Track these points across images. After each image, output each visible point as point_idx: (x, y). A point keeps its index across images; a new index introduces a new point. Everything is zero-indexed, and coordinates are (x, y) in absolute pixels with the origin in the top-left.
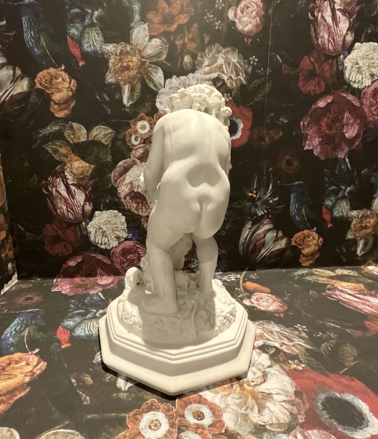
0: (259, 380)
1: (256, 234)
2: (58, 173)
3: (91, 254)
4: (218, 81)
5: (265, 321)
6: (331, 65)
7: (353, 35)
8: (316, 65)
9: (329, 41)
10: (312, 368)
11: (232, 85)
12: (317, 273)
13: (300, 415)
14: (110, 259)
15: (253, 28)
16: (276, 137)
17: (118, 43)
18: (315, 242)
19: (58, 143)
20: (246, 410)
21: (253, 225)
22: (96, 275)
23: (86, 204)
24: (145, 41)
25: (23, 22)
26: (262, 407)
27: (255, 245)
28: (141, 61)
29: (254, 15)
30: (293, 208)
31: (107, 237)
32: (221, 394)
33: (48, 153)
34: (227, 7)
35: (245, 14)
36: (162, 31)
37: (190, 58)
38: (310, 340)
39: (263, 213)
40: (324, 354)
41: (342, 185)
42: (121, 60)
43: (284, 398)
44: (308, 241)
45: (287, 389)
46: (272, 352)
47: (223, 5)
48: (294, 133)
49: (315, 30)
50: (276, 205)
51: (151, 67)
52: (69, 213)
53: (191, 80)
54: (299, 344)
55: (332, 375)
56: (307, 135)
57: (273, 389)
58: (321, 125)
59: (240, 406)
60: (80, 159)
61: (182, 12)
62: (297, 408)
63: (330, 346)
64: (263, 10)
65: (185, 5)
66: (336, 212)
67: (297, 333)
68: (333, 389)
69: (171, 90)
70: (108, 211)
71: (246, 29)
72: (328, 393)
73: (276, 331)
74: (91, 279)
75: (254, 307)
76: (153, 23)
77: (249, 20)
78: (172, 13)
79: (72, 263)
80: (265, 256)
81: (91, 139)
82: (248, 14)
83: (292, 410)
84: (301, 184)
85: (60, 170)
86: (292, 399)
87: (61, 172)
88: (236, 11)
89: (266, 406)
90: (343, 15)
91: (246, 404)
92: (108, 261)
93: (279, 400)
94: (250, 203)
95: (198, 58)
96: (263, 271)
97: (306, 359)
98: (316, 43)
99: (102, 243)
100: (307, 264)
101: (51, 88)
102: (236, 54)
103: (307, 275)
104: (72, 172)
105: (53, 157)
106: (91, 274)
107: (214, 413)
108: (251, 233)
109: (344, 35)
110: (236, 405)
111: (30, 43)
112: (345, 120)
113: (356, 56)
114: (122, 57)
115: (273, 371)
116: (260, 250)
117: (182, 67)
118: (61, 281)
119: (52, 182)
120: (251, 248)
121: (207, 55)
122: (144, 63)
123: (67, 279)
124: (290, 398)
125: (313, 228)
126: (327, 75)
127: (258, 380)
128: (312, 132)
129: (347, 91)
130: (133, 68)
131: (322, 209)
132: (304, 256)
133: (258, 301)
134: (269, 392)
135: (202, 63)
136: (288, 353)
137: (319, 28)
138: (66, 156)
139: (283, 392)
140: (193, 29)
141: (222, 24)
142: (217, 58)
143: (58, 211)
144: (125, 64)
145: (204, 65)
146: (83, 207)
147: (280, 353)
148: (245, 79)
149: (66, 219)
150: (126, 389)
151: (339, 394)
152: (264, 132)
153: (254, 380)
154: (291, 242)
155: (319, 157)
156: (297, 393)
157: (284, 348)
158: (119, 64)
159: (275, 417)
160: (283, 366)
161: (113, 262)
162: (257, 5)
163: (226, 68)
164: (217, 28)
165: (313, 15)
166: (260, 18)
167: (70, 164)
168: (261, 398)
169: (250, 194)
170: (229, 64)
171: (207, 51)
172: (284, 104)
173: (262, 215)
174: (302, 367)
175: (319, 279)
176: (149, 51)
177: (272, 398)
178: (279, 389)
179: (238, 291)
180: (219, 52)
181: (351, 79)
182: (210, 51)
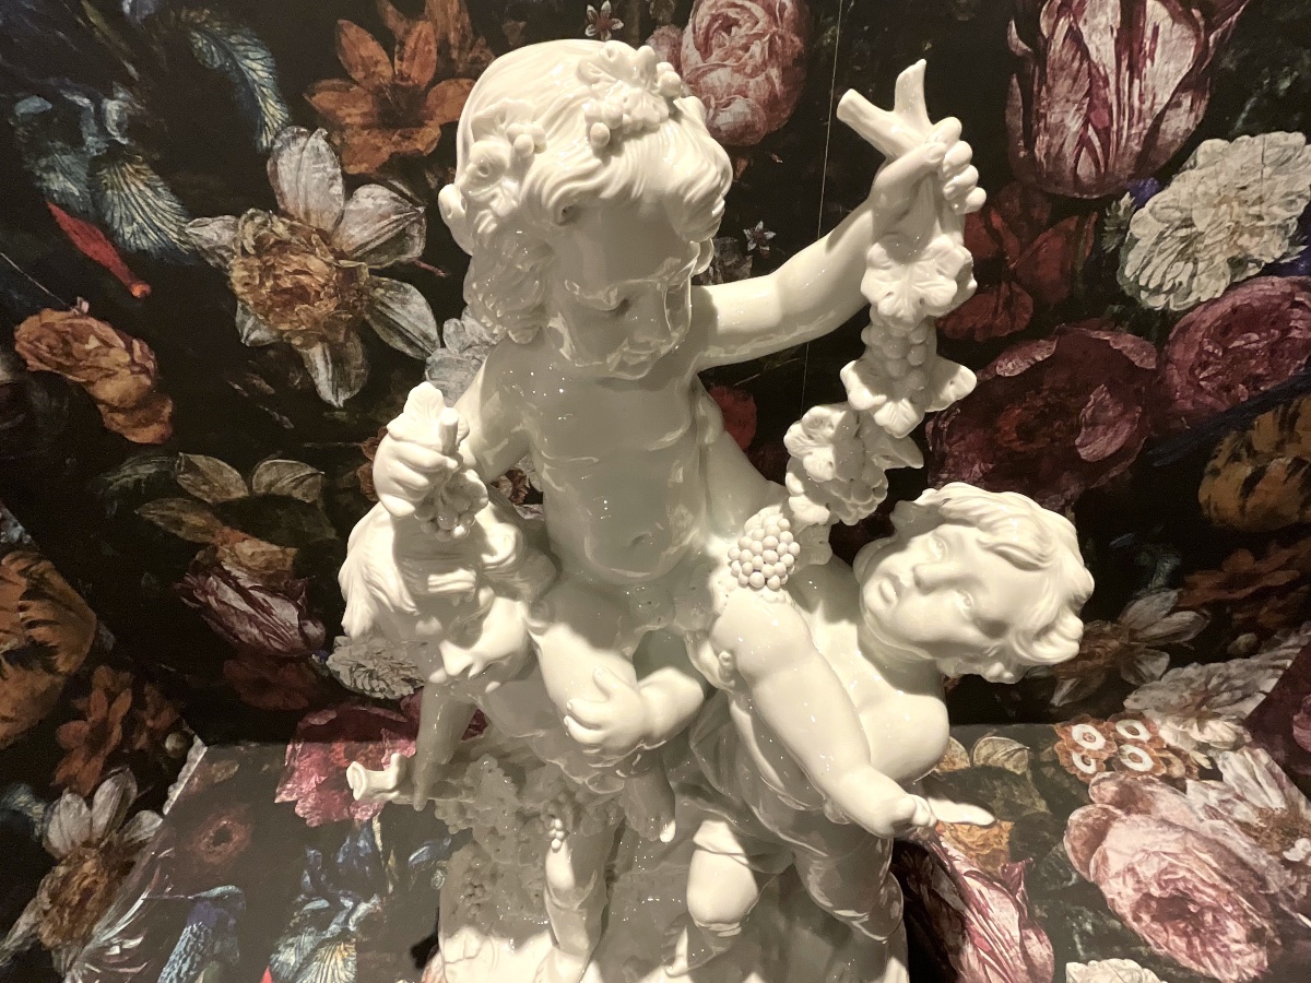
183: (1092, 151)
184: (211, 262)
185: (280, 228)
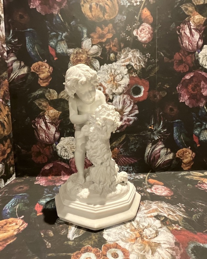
0: (154, 235)
1: (154, 151)
2: (41, 116)
3: (58, 162)
4: (129, 66)
5: (159, 201)
6: (191, 57)
7: (202, 41)
8: (183, 57)
9: (189, 45)
10: (186, 229)
11: (137, 68)
12: (192, 174)
13: (177, 256)
14: (69, 165)
15: (147, 39)
16: (163, 96)
17: (75, 48)
18: (190, 155)
19: (42, 100)
20: (144, 253)
21: (152, 145)
22: (61, 175)
23: (56, 134)
24: (89, 47)
25: (26, 39)
26: (154, 251)
27: (154, 157)
28: (87, 57)
29: (147, 33)
30: (176, 135)
31: (68, 152)
32: (130, 243)
33: (37, 105)
34: (132, 29)
35: (142, 33)
36: (98, 42)
37: (114, 55)
38: (186, 213)
39: (158, 138)
40: (194, 221)
41: (204, 122)
42: (77, 57)
43: (168, 246)
44: (186, 155)
45: (170, 241)
46: (162, 219)
47: (131, 29)
48: (174, 93)
49: (181, 39)
50: (165, 134)
51: (93, 60)
52: (46, 138)
53: (115, 66)
54: (179, 215)
55: (199, 233)
56: (181, 94)
57: (161, 241)
58: (188, 89)
59: (141, 250)
60: (53, 109)
61: (109, 32)
62: (176, 252)
63: (198, 216)
64: (152, 30)
65: (110, 29)
66: (201, 138)
67: (178, 208)
68: (199, 241)
69: (103, 71)
70: (68, 137)
71: (143, 40)
72: (195, 244)
73: (166, 207)
74: (58, 177)
75: (153, 193)
76: (93, 38)
77: (145, 35)
78: (104, 33)
79: (47, 168)
80: (160, 164)
81: (60, 97)
82: (144, 32)
83: (173, 253)
84: (179, 121)
85: (42, 115)
86: (173, 247)
87: (43, 116)
88: (137, 31)
89: (157, 250)
90: (196, 31)
91: (144, 249)
92: (68, 166)
93: (165, 247)
94: (150, 133)
95: (118, 54)
96: (160, 173)
97: (183, 224)
98: (182, 46)
99: (64, 155)
100: (186, 168)
101: (39, 71)
102: (138, 52)
103: (187, 175)
104: (48, 116)
105: (39, 108)
106: (58, 174)
107: (124, 254)
108: (151, 150)
109: (197, 41)
110: (138, 250)
111: (30, 50)
112: (202, 86)
113: (205, 52)
114: (77, 55)
115: (162, 231)
116: (158, 160)
117: (109, 59)
118: (40, 178)
119: (38, 121)
120: (152, 159)
121: (123, 53)
122: (89, 58)
123: (44, 177)
124: (172, 246)
125: (188, 147)
126: (190, 62)
127: (152, 235)
128: (183, 93)
129: (201, 70)
130: (83, 60)
131: (193, 135)
132: (184, 164)
133: (156, 190)
134: (159, 243)
135: (120, 57)
136: (172, 220)
137: (183, 38)
138: (46, 107)
139: (167, 242)
140: (115, 40)
141: (130, 38)
142: (128, 54)
143: (40, 137)
144: (79, 59)
145: (121, 58)
146: (54, 135)
147: (167, 220)
148: (144, 65)
149: (45, 142)
150: (73, 239)
151: (203, 244)
152: (156, 93)
153: (150, 235)
154: (176, 155)
155: (189, 106)
156: (176, 244)
157: (170, 217)
158: (76, 59)
159: (162, 257)
160: (169, 227)
161: (70, 167)
162: (148, 28)
163: (133, 59)
164: (127, 40)
165: (179, 32)
166: (151, 35)
167: (48, 112)
168: (154, 246)
169: (150, 127)
170: (135, 57)
171: (122, 51)
172: (167, 78)
173: (157, 139)
174: (180, 228)
175: (194, 177)
176: (91, 52)
177: (161, 246)
178: (165, 241)
179: (144, 184)
180: (129, 51)
181: (203, 64)
182: (124, 51)
183: (190, 46)
184: (68, 55)
185: (81, 51)
